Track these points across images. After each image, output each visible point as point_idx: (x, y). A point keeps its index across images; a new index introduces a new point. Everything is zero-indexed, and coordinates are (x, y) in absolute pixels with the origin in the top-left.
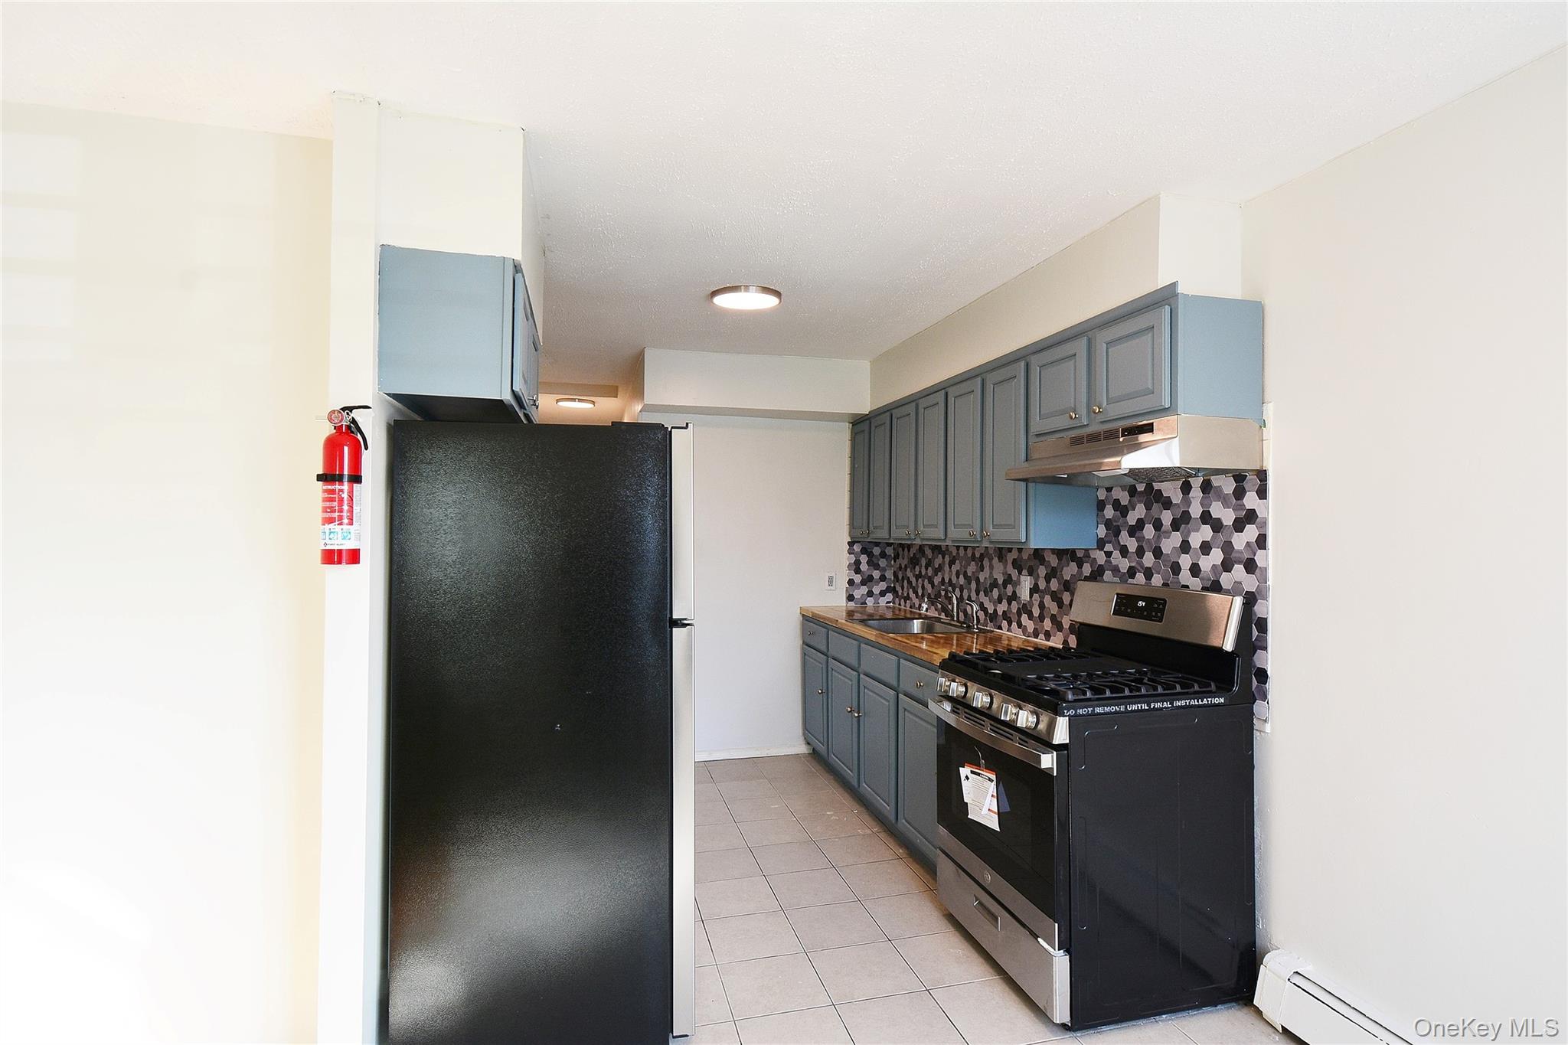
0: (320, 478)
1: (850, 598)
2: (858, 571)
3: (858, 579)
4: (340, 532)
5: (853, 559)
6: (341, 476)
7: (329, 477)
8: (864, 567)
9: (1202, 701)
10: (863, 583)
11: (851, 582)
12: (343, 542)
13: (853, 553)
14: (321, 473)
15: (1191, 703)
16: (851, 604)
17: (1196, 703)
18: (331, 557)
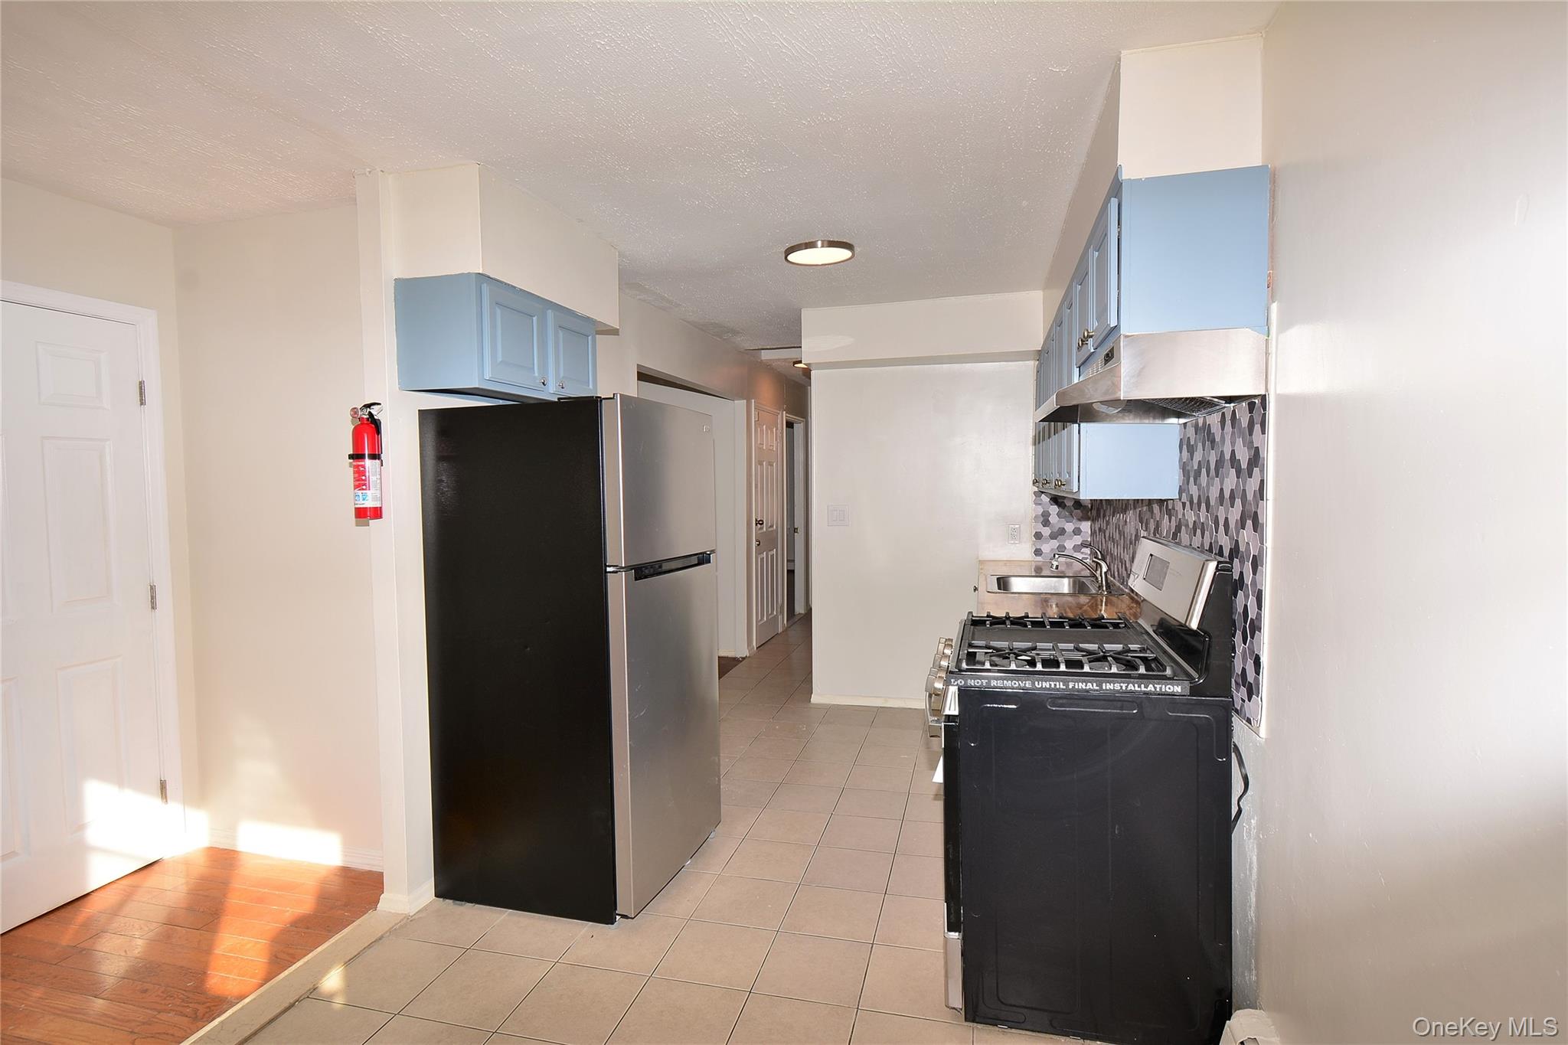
0: (351, 457)
1: (1038, 552)
2: (1046, 523)
3: (1046, 532)
4: (361, 495)
5: (1040, 510)
6: (364, 455)
7: (354, 457)
8: (1054, 519)
9: (1146, 687)
10: (1053, 536)
11: (1038, 536)
12: (363, 502)
13: (1040, 504)
14: (352, 453)
15: (1129, 688)
16: (1039, 558)
17: (1137, 689)
18: (362, 514)
